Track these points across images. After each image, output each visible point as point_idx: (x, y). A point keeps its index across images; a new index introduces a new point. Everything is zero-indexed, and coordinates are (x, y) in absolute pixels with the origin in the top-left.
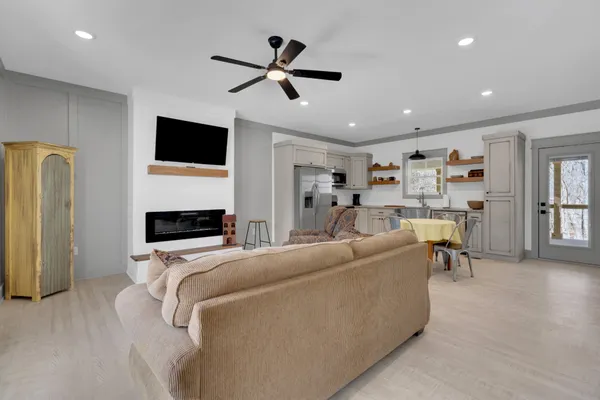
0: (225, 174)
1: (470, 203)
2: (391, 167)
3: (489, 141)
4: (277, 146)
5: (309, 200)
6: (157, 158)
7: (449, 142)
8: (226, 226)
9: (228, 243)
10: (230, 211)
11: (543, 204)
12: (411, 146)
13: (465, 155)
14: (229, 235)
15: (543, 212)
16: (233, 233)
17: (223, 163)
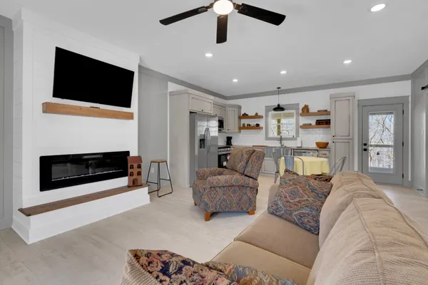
0: (130, 116)
1: (317, 143)
2: (257, 116)
3: (334, 99)
4: (172, 94)
5: (202, 141)
6: (55, 95)
7: (301, 99)
8: (132, 167)
9: (134, 185)
10: (134, 153)
11: (365, 145)
12: (274, 101)
13: (313, 109)
14: (135, 176)
15: (365, 150)
16: (139, 174)
17: (129, 106)
